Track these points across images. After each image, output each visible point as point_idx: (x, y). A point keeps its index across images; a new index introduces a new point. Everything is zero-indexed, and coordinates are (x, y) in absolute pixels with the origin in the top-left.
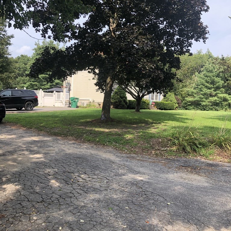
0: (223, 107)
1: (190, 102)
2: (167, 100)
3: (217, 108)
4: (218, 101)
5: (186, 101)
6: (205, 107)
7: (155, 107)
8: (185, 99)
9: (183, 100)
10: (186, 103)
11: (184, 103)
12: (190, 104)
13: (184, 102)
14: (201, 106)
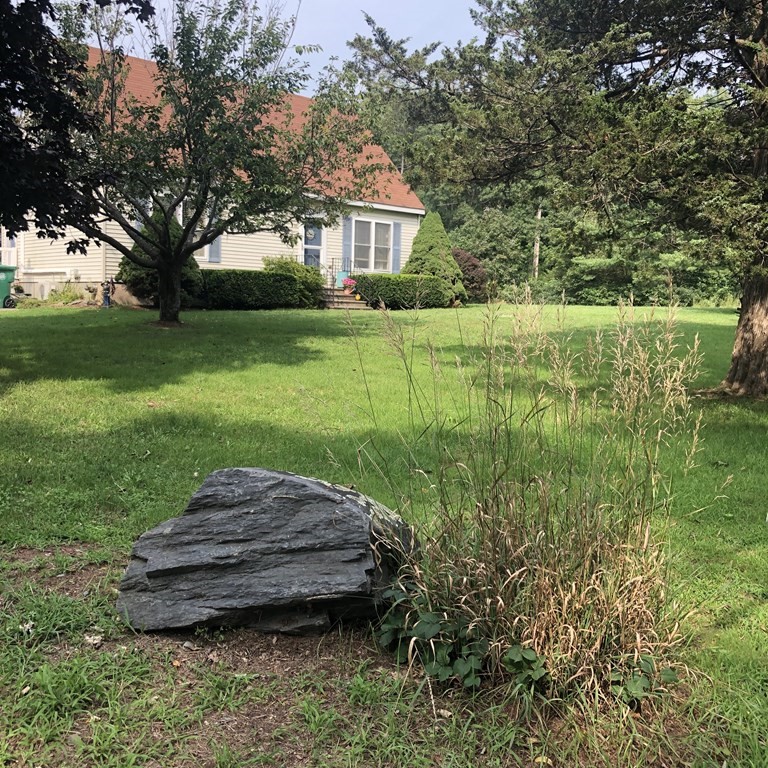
0: (710, 288)
1: (591, 272)
2: (419, 268)
3: (687, 291)
4: (693, 265)
5: (578, 269)
6: (644, 292)
7: (358, 297)
8: (574, 260)
9: (569, 265)
10: (575, 277)
11: (572, 277)
12: (591, 280)
13: (570, 272)
14: (629, 285)
